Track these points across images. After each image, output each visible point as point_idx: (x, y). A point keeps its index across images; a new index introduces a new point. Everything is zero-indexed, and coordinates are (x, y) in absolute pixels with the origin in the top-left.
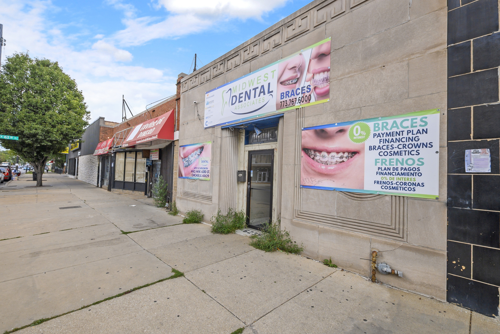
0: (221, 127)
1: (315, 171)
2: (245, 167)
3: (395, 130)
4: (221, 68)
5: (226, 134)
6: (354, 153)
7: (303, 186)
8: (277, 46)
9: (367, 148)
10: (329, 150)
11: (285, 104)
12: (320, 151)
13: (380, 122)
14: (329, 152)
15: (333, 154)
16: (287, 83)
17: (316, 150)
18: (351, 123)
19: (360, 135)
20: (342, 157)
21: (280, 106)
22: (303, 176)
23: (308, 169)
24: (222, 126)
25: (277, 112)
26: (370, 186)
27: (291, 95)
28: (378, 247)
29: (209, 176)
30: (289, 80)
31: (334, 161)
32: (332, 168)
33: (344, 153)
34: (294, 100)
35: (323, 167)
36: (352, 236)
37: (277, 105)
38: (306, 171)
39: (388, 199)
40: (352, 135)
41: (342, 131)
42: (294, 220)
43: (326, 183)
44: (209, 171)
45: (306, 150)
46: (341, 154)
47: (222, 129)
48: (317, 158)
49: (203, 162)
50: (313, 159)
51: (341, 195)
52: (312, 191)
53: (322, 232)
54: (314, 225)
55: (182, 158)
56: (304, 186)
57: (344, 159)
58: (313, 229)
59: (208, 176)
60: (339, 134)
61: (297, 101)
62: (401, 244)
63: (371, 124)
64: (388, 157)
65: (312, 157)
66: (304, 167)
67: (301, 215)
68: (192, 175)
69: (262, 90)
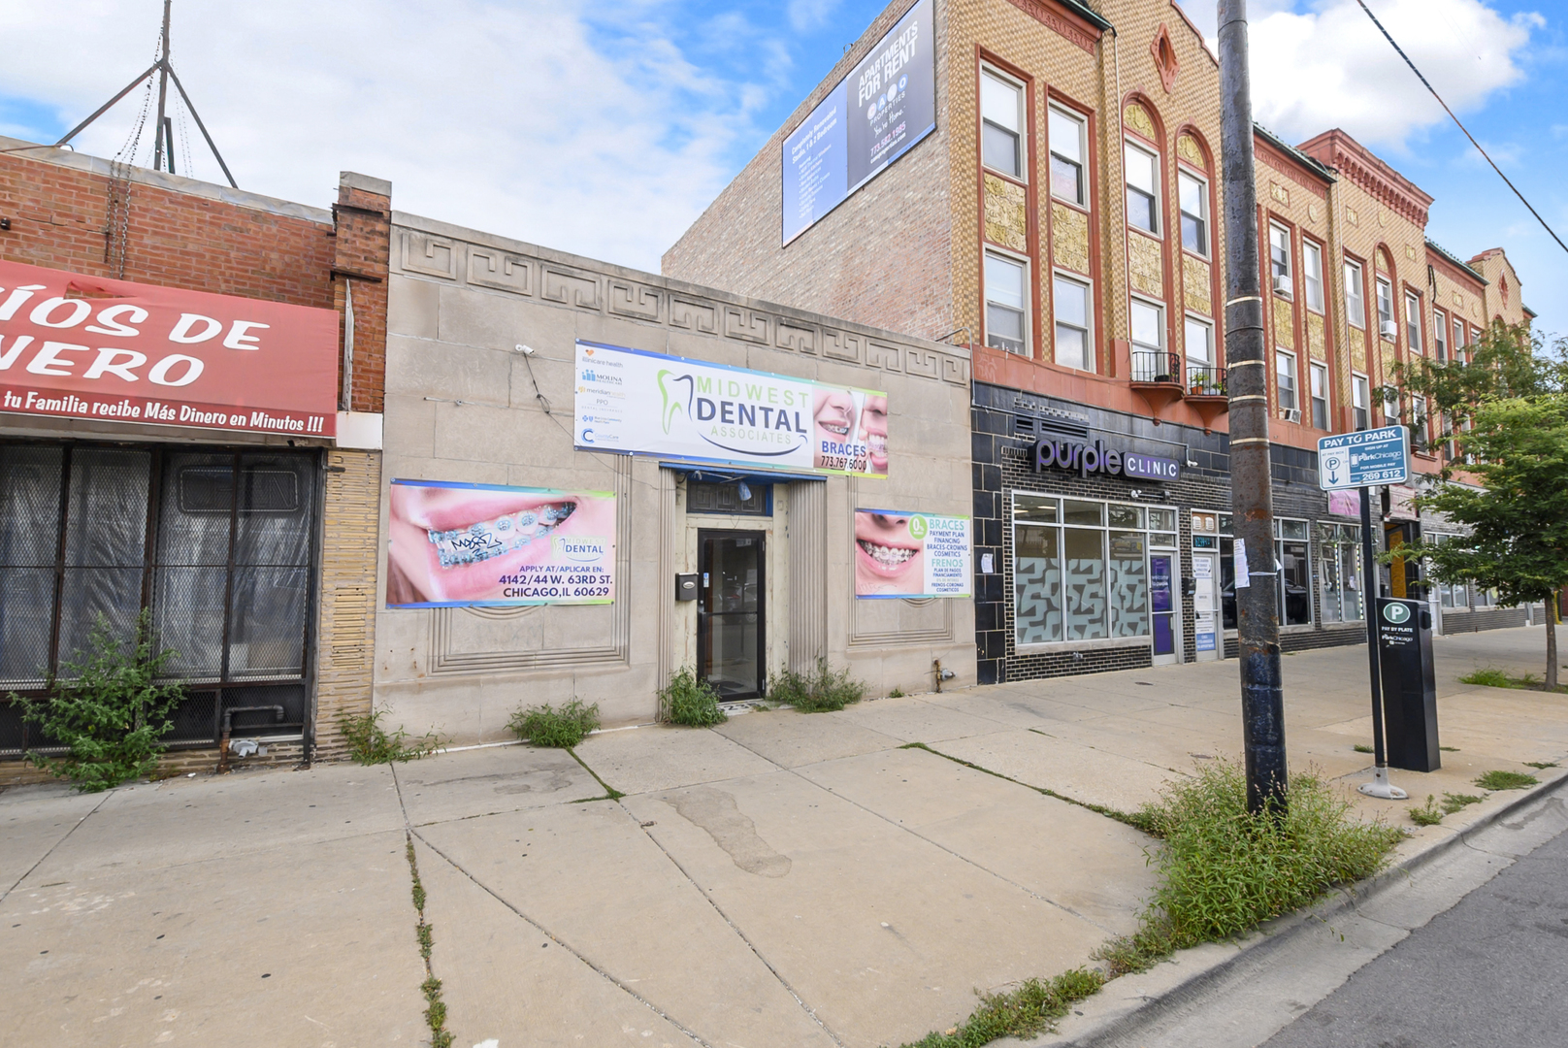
0: (660, 462)
1: (873, 573)
2: (690, 566)
3: (944, 530)
4: (650, 306)
5: (669, 480)
6: (915, 551)
7: (859, 596)
8: (808, 352)
9: (925, 547)
10: (890, 545)
11: (830, 462)
12: (880, 546)
13: (941, 520)
14: (890, 548)
15: (895, 550)
16: (832, 427)
17: (874, 544)
18: (911, 514)
19: (920, 530)
20: (903, 556)
21: (822, 462)
22: (859, 580)
23: (865, 570)
24: (663, 460)
25: (815, 471)
26: (929, 591)
27: (840, 451)
28: (937, 655)
29: (606, 593)
30: (835, 425)
31: (896, 559)
32: (893, 569)
33: (899, 549)
34: (844, 461)
35: (884, 568)
36: (915, 651)
37: (816, 459)
38: (863, 573)
39: (941, 601)
40: (912, 530)
41: (902, 522)
42: (850, 651)
43: (888, 589)
44: (608, 577)
45: (862, 542)
46: (902, 551)
47: (661, 468)
48: (876, 555)
49: (570, 549)
50: (871, 555)
51: (904, 603)
52: (871, 602)
53: (886, 656)
54: (875, 650)
55: (425, 531)
56: (861, 597)
57: (906, 558)
58: (874, 656)
59: (602, 593)
60: (900, 525)
61: (848, 464)
62: (952, 645)
63: (927, 519)
64: (941, 558)
65: (870, 552)
66: (859, 567)
67: (853, 640)
68: (508, 593)
69: (783, 420)
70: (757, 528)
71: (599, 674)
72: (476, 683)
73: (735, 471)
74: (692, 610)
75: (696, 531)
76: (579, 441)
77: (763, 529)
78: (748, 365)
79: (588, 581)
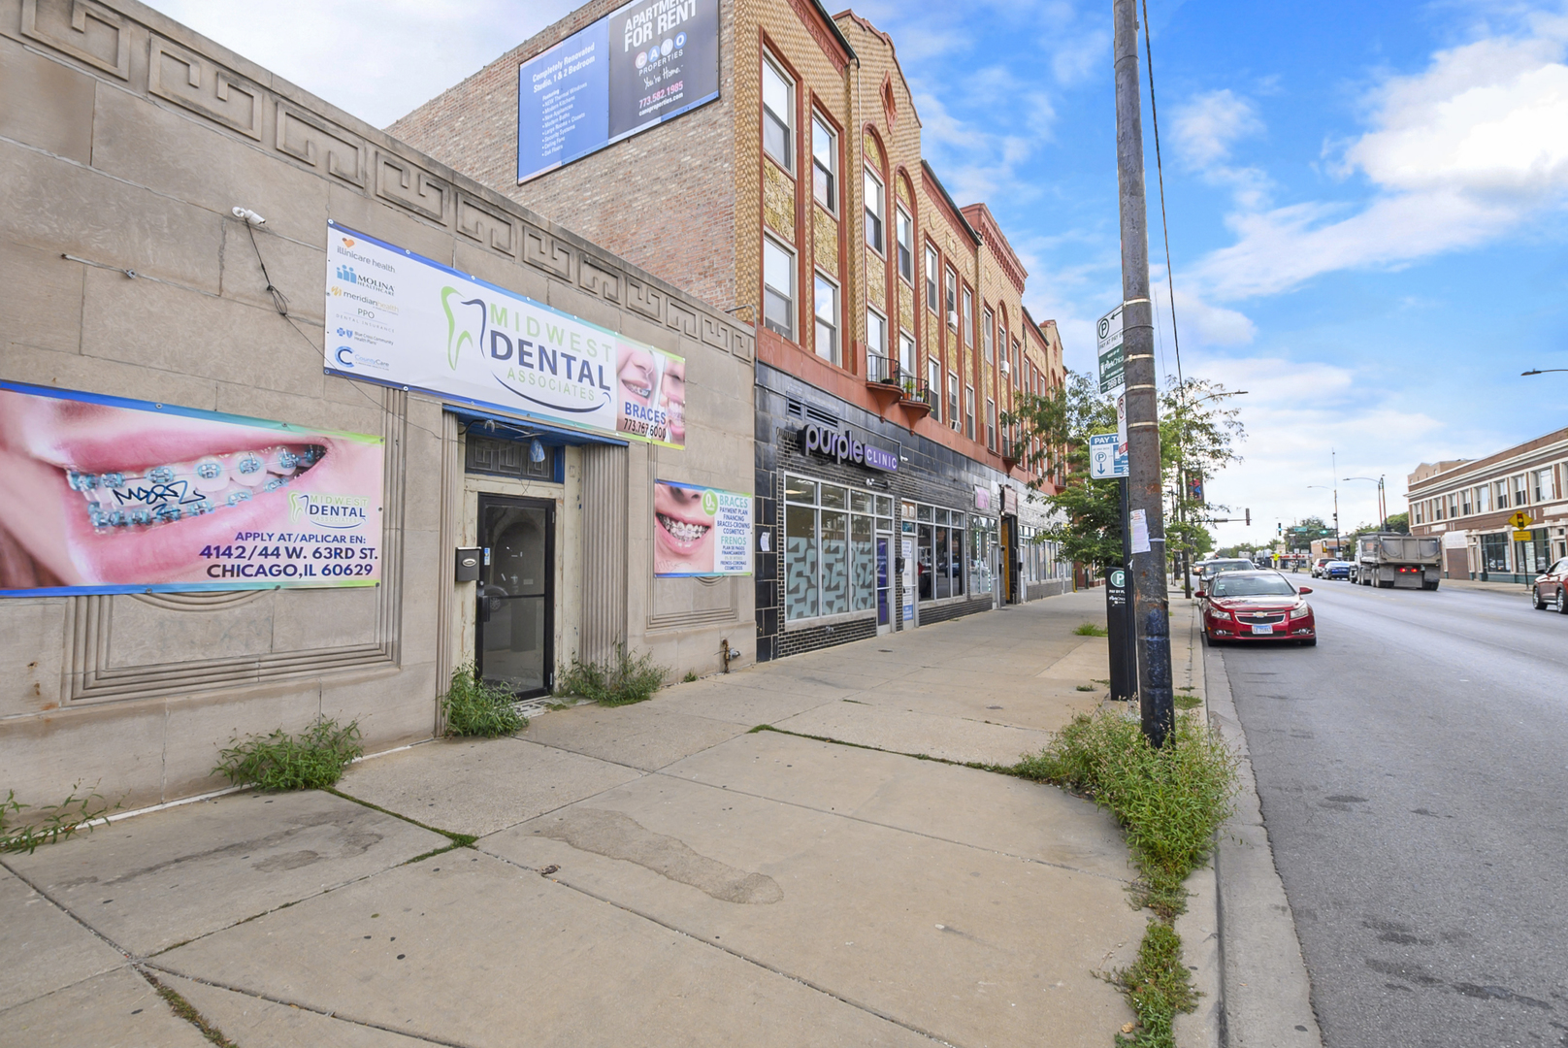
0: (444, 404)
1: (671, 550)
2: (469, 538)
3: (732, 507)
5: (452, 428)
6: (707, 527)
7: (658, 574)
8: (613, 300)
9: (716, 523)
10: (686, 520)
11: (632, 427)
12: (677, 521)
13: (730, 496)
14: (686, 524)
15: (690, 526)
16: (634, 388)
17: (672, 519)
18: (704, 488)
19: (711, 506)
20: (697, 532)
21: (625, 425)
22: (658, 558)
23: (663, 546)
24: (448, 402)
25: (617, 434)
26: (719, 569)
27: (642, 415)
28: (725, 635)
29: (369, 571)
30: (638, 386)
31: (690, 536)
32: (688, 545)
33: (694, 525)
34: (645, 426)
35: (680, 545)
36: (707, 631)
37: (619, 421)
38: (661, 549)
39: (728, 579)
40: (705, 505)
41: (696, 496)
42: (650, 634)
43: (683, 567)
44: (372, 550)
45: (661, 516)
46: (696, 527)
47: (444, 411)
48: (673, 530)
50: (669, 531)
51: (697, 582)
52: (668, 581)
53: (681, 638)
54: (672, 632)
55: (60, 471)
56: (659, 575)
57: (699, 535)
58: (670, 638)
59: (364, 571)
60: (695, 500)
61: (649, 431)
62: (737, 624)
63: (718, 495)
64: (729, 535)
65: (668, 528)
66: (658, 543)
67: (652, 623)
68: (214, 571)
69: (586, 372)
70: (546, 496)
71: (357, 682)
72: (159, 710)
73: (534, 426)
74: (470, 593)
75: (476, 494)
76: (331, 362)
77: (553, 497)
78: (549, 302)
79: (343, 555)
